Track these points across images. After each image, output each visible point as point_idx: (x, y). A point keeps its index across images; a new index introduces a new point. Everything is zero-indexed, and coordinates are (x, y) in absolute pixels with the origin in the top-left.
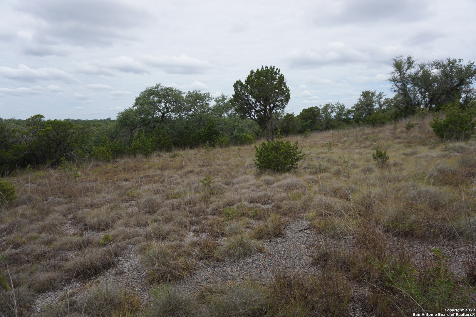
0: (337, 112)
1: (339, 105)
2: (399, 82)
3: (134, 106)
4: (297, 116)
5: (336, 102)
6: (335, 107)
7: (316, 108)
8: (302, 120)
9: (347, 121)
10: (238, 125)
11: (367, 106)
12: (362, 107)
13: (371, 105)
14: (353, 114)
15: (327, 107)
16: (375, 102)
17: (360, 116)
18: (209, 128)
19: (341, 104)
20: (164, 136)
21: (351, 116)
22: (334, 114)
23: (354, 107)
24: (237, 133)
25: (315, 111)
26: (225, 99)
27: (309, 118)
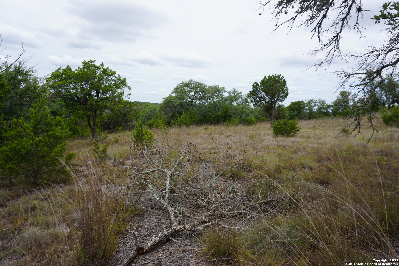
0: (319, 106)
1: (321, 101)
2: (369, 86)
3: (172, 93)
4: (286, 107)
5: (319, 98)
6: (317, 102)
7: (302, 102)
8: (290, 111)
9: (327, 114)
10: (245, 111)
11: (344, 102)
12: (339, 103)
13: (347, 102)
14: (332, 108)
15: (310, 102)
16: (350, 100)
17: (337, 110)
18: (225, 112)
19: (323, 100)
20: (194, 116)
21: (330, 110)
22: (316, 108)
23: (333, 103)
24: (245, 117)
25: (301, 105)
26: (236, 92)
27: (296, 109)
